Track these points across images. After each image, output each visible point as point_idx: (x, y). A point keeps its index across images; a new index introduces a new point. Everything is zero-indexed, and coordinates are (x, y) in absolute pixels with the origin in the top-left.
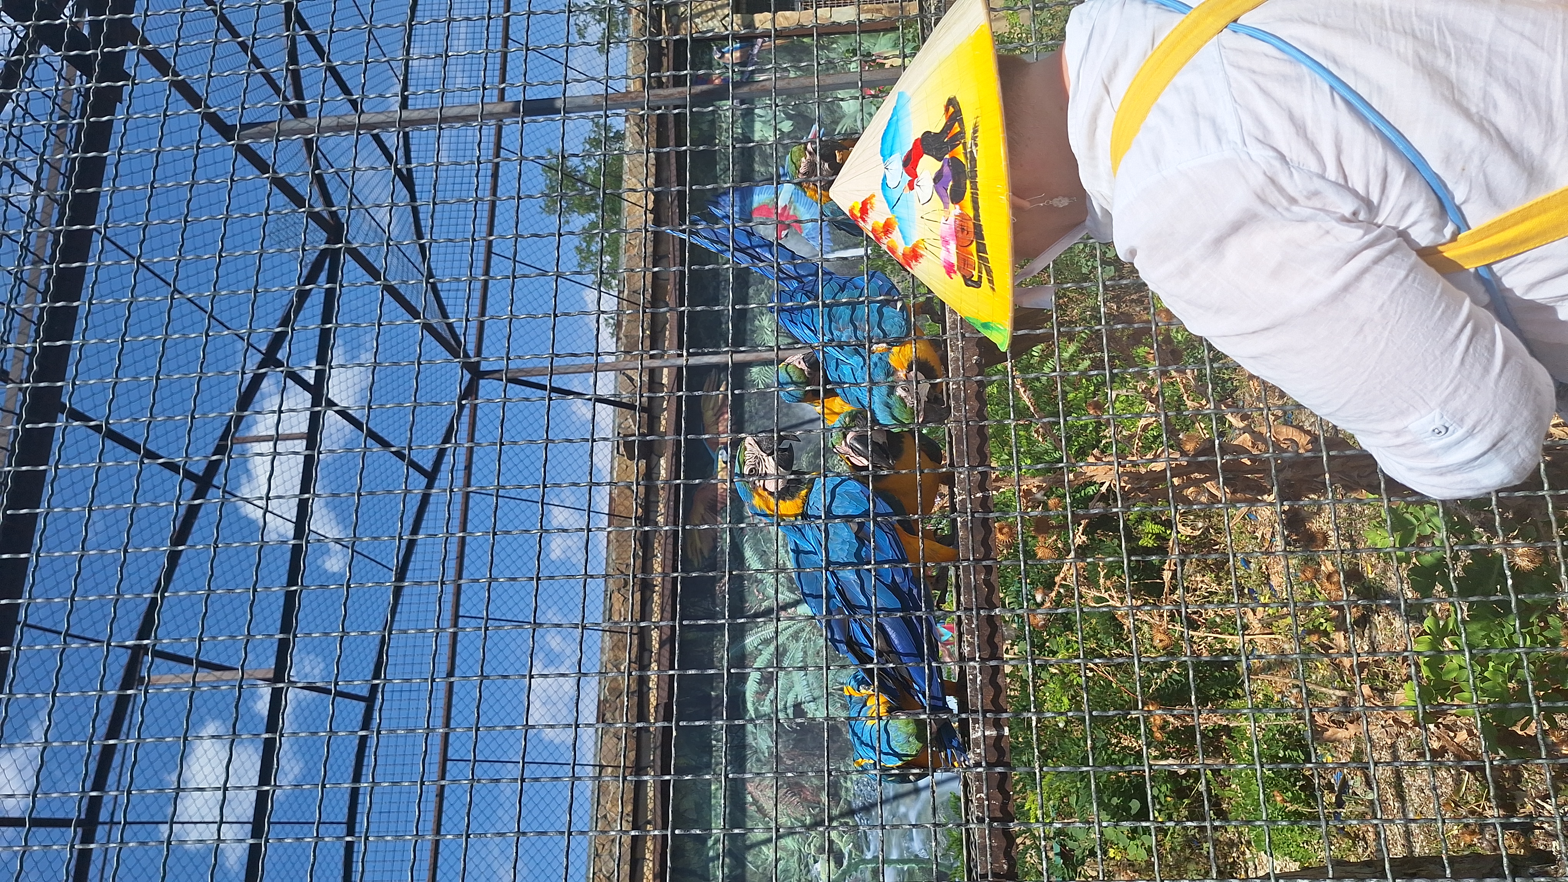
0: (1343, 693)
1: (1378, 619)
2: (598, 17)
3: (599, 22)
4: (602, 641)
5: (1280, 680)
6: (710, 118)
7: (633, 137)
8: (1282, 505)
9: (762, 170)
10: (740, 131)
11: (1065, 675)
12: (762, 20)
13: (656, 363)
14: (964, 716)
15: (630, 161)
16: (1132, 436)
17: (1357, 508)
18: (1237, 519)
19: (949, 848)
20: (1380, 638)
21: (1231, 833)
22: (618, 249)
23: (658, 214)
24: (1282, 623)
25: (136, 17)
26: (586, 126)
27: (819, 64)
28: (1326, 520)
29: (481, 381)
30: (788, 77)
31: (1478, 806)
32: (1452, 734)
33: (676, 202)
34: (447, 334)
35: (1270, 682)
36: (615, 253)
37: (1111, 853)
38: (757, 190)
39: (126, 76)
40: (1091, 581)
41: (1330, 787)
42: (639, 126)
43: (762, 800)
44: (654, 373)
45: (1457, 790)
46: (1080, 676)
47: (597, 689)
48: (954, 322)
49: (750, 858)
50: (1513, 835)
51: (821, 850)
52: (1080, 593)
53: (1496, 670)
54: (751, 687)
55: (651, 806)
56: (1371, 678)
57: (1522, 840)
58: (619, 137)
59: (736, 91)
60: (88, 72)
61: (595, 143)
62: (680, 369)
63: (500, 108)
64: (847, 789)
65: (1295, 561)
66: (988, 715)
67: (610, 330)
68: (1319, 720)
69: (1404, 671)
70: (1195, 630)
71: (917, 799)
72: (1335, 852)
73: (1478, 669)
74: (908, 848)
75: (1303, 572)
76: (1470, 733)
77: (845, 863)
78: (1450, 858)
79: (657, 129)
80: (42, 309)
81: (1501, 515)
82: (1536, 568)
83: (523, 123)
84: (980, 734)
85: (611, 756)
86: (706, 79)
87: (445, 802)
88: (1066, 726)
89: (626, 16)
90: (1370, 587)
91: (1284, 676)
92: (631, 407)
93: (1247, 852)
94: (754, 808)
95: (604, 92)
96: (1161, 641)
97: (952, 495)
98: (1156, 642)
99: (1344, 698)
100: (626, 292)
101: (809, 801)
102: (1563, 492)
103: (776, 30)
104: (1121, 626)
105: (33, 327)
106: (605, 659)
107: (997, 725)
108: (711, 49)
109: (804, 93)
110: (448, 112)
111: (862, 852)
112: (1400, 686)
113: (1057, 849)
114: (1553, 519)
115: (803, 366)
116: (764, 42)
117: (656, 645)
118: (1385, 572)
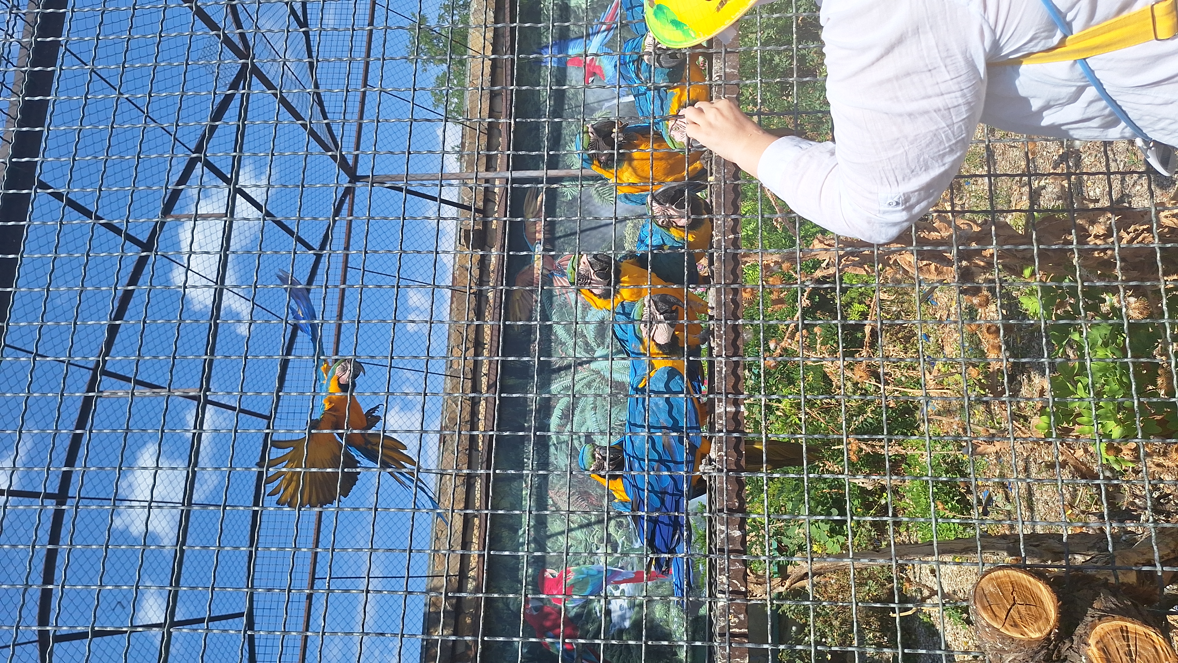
0: (993, 432)
9: (576, 29)
11: (787, 417)
13: (490, 175)
14: (711, 396)
21: (904, 536)
24: (951, 380)
29: (357, 184)
32: (1072, 452)
35: (939, 424)
37: (815, 547)
38: (571, 44)
41: (979, 501)
43: (559, 503)
45: (1073, 503)
49: (549, 544)
51: (601, 540)
54: (554, 421)
66: (729, 396)
76: (1086, 451)
77: (619, 550)
84: (723, 410)
94: (553, 508)
96: (861, 377)
101: (594, 505)
104: (831, 382)
107: (736, 403)
111: (632, 543)
113: (776, 545)
117: (484, 388)
118: (1030, 342)
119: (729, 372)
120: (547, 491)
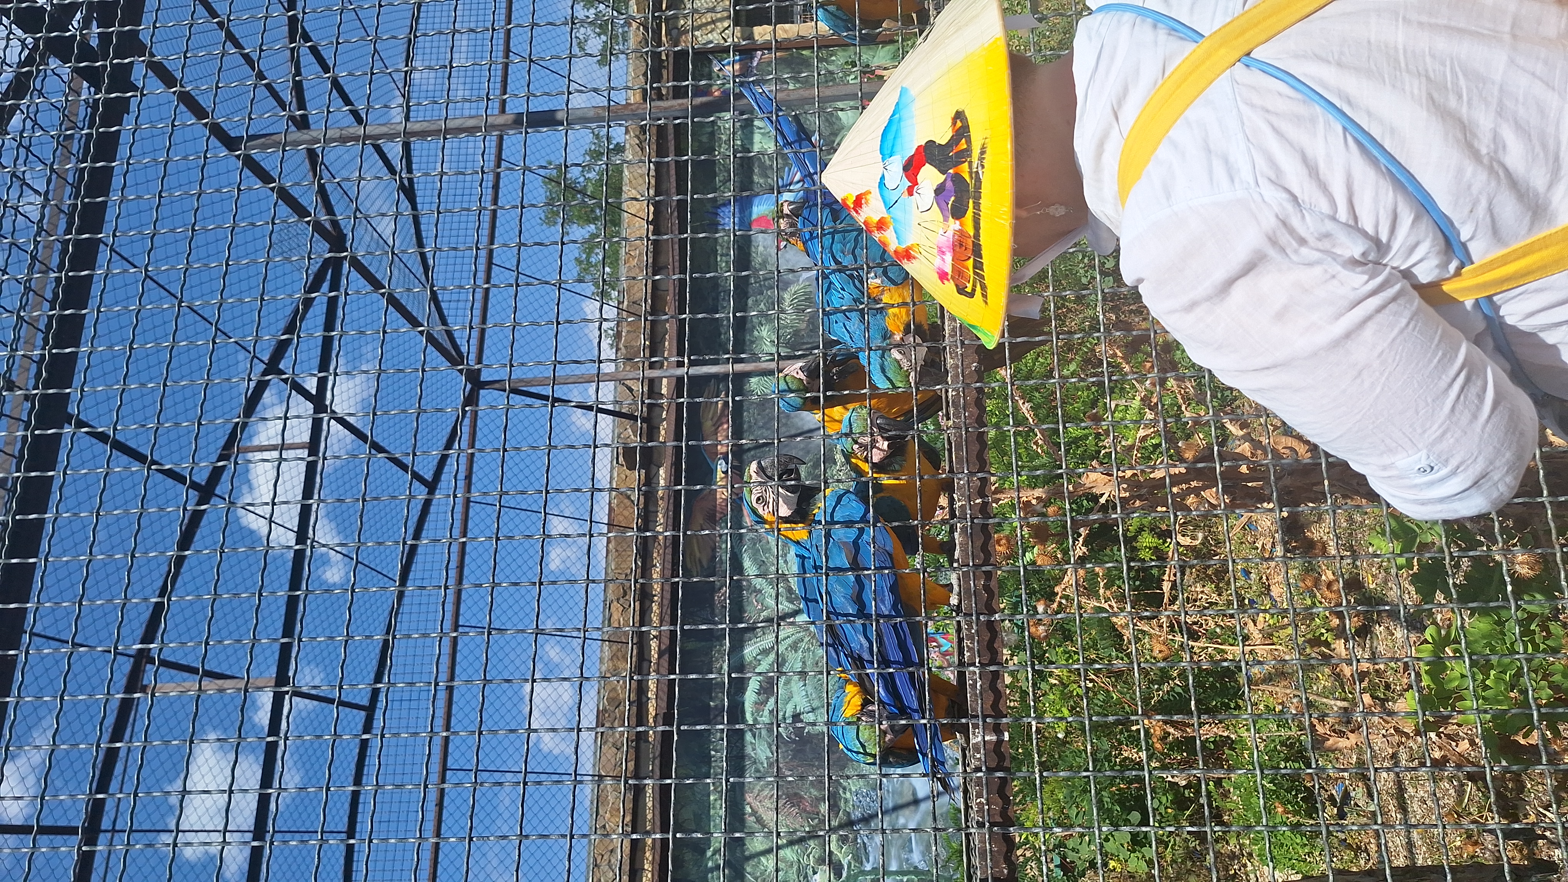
0: (1345, 704)
1: (1379, 629)
2: (597, 30)
3: (599, 35)
4: (601, 651)
5: (1281, 690)
6: (710, 130)
7: (633, 149)
8: (1281, 511)
9: (761, 181)
10: (739, 143)
11: (1065, 686)
12: (762, 33)
13: (655, 373)
15: (630, 173)
16: (1132, 447)
17: (1358, 518)
18: (1237, 530)
19: (949, 860)
20: (1381, 648)
21: (1232, 846)
22: (617, 260)
23: (657, 223)
24: (1283, 633)
25: (144, 31)
26: (586, 138)
27: (819, 74)
28: (1327, 530)
29: (482, 391)
30: (787, 89)
31: (1481, 817)
32: (1454, 744)
33: (676, 214)
34: (448, 345)
35: (1271, 693)
36: (615, 264)
37: (1112, 863)
38: (756, 201)
39: (135, 88)
40: (1091, 591)
41: (1331, 798)
42: (639, 138)
43: (761, 811)
44: (653, 385)
45: (1460, 801)
46: (1080, 687)
47: (596, 699)
48: (954, 329)
49: (749, 869)
50: (1516, 846)
51: (821, 861)
52: (1079, 602)
53: (1498, 679)
54: (750, 697)
55: (649, 817)
56: (1372, 690)
57: (1525, 852)
58: (619, 149)
59: (737, 103)
60: (96, 84)
61: (596, 155)
62: (680, 380)
63: (501, 120)
64: (846, 801)
65: (1295, 572)
66: (988, 720)
67: (609, 341)
68: (1320, 729)
69: (1406, 681)
70: (1196, 640)
71: (916, 811)
72: (1337, 864)
73: (1480, 677)
74: (908, 860)
75: (1303, 580)
76: (1472, 743)
77: (844, 875)
78: (1451, 868)
79: (657, 140)
80: (51, 318)
81: (1501, 523)
82: (1537, 576)
83: (527, 133)
84: (980, 739)
85: (610, 766)
86: (705, 91)
87: (445, 811)
88: (1066, 737)
89: (626, 29)
90: (1371, 597)
91: (1285, 687)
92: (631, 417)
93: (1249, 864)
94: (753, 819)
95: (606, 104)
96: (1160, 652)
97: (952, 501)
98: (1156, 653)
99: (1345, 709)
100: (626, 303)
101: (809, 813)
102: (1563, 499)
103: (776, 41)
104: (1120, 636)
105: (40, 335)
106: (604, 668)
107: (997, 730)
108: (710, 61)
109: (803, 105)
110: (451, 124)
111: (862, 863)
112: (1401, 695)
113: (1057, 861)
114: (1552, 525)
115: (801, 376)
116: (763, 54)
117: (655, 655)
118: (1386, 582)
119: (986, 686)
120: (743, 795)
